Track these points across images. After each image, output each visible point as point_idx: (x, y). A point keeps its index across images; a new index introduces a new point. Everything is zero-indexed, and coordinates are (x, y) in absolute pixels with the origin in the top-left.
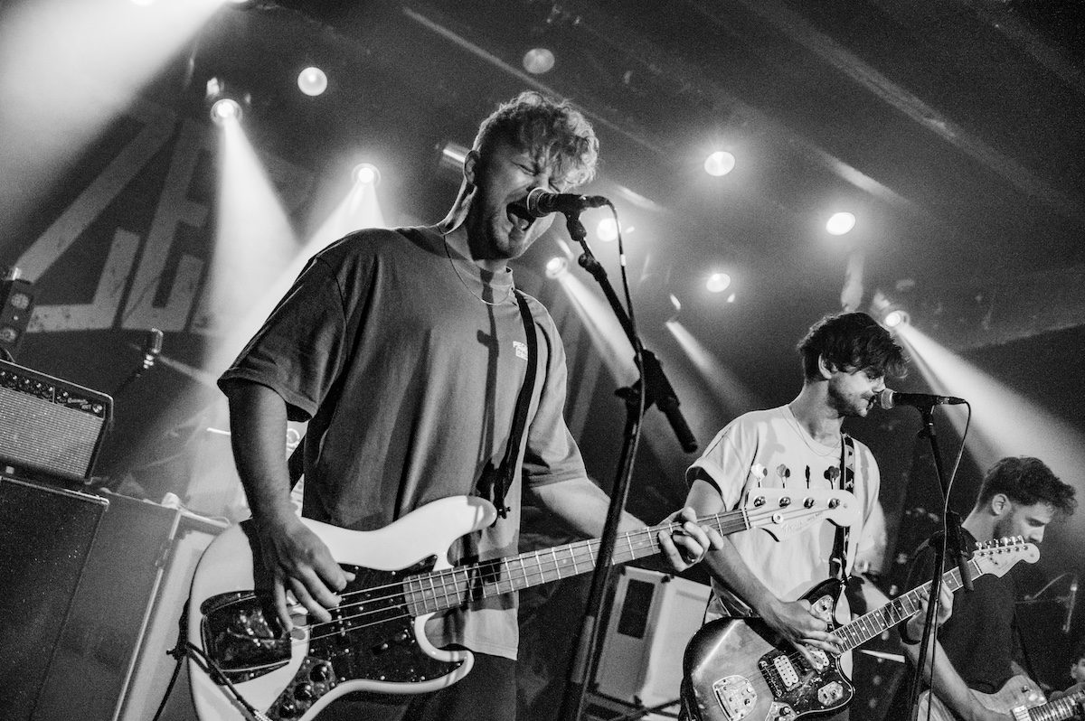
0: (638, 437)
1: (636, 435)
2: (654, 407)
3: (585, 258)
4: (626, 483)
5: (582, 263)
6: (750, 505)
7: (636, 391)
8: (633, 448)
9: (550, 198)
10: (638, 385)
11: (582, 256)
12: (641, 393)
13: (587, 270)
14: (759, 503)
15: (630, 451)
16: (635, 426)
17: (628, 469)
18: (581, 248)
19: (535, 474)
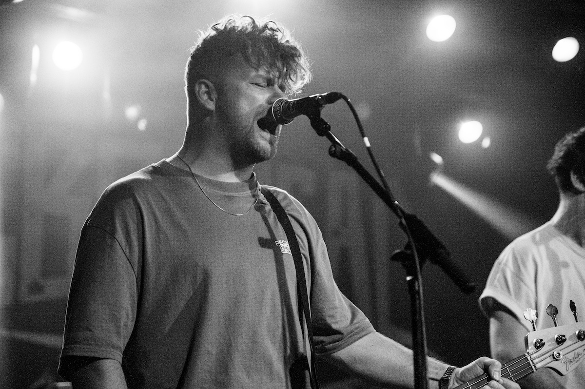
0: (421, 291)
1: (419, 289)
2: (428, 262)
3: (334, 149)
4: (422, 334)
5: (332, 154)
6: (531, 349)
7: (409, 252)
8: (420, 303)
9: (291, 105)
10: (408, 246)
11: (330, 148)
12: (413, 251)
13: (339, 158)
14: (539, 345)
15: (417, 306)
16: (417, 283)
17: (421, 322)
18: (329, 142)
19: (330, 343)
